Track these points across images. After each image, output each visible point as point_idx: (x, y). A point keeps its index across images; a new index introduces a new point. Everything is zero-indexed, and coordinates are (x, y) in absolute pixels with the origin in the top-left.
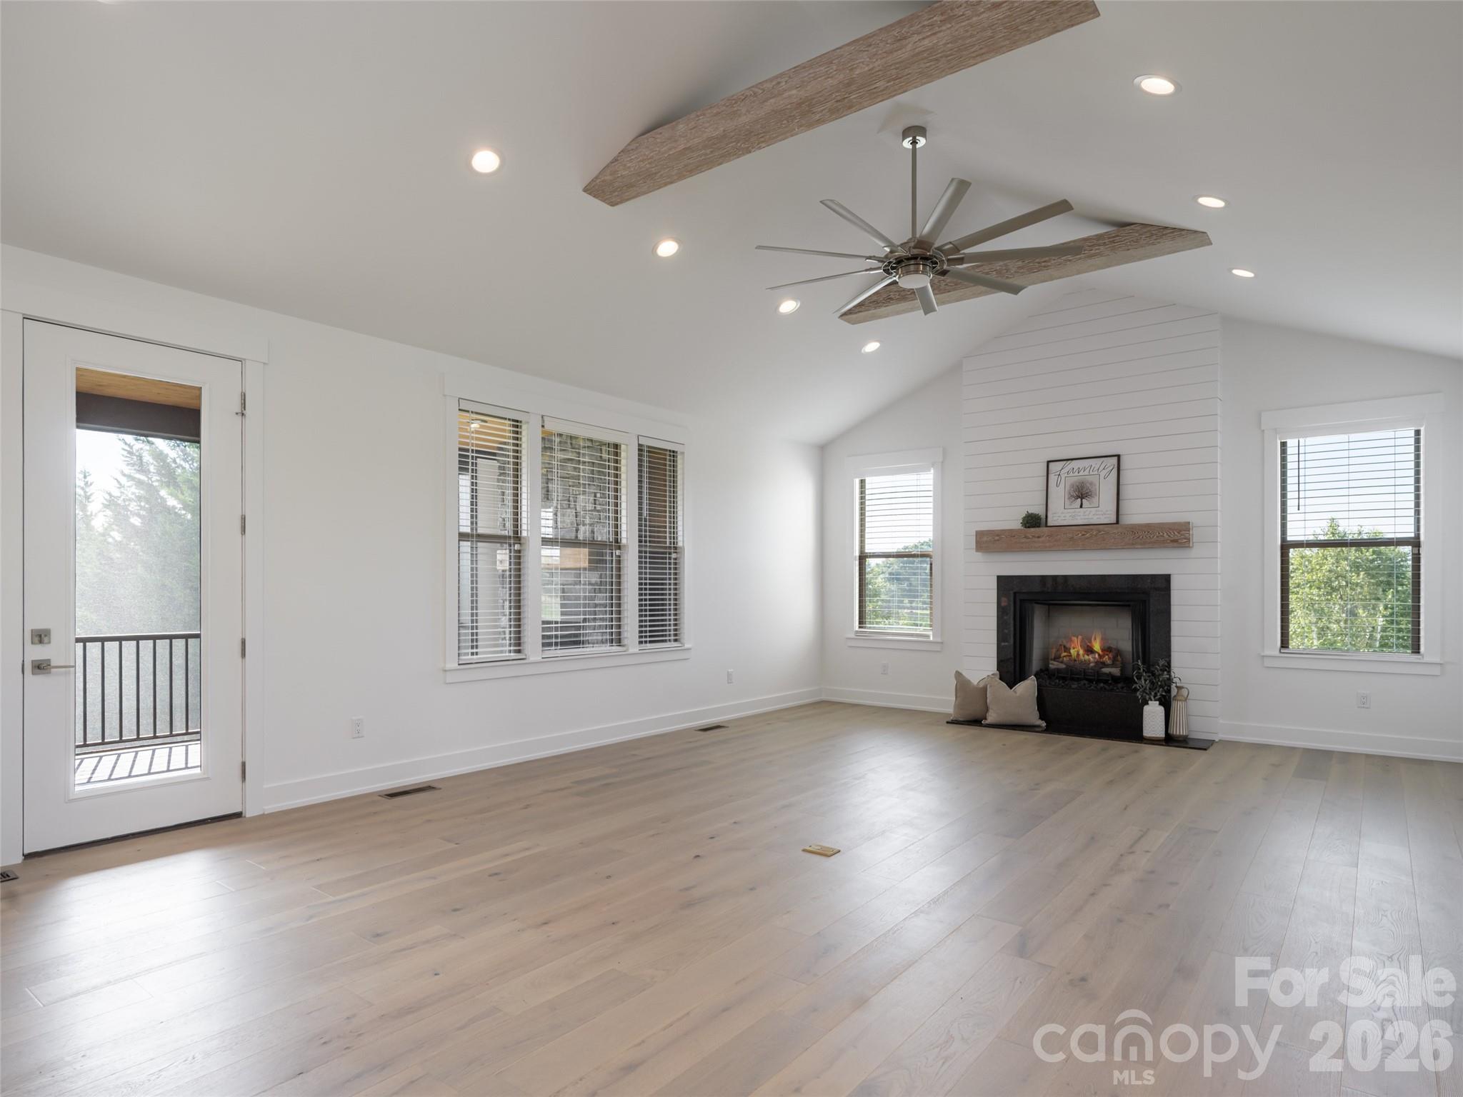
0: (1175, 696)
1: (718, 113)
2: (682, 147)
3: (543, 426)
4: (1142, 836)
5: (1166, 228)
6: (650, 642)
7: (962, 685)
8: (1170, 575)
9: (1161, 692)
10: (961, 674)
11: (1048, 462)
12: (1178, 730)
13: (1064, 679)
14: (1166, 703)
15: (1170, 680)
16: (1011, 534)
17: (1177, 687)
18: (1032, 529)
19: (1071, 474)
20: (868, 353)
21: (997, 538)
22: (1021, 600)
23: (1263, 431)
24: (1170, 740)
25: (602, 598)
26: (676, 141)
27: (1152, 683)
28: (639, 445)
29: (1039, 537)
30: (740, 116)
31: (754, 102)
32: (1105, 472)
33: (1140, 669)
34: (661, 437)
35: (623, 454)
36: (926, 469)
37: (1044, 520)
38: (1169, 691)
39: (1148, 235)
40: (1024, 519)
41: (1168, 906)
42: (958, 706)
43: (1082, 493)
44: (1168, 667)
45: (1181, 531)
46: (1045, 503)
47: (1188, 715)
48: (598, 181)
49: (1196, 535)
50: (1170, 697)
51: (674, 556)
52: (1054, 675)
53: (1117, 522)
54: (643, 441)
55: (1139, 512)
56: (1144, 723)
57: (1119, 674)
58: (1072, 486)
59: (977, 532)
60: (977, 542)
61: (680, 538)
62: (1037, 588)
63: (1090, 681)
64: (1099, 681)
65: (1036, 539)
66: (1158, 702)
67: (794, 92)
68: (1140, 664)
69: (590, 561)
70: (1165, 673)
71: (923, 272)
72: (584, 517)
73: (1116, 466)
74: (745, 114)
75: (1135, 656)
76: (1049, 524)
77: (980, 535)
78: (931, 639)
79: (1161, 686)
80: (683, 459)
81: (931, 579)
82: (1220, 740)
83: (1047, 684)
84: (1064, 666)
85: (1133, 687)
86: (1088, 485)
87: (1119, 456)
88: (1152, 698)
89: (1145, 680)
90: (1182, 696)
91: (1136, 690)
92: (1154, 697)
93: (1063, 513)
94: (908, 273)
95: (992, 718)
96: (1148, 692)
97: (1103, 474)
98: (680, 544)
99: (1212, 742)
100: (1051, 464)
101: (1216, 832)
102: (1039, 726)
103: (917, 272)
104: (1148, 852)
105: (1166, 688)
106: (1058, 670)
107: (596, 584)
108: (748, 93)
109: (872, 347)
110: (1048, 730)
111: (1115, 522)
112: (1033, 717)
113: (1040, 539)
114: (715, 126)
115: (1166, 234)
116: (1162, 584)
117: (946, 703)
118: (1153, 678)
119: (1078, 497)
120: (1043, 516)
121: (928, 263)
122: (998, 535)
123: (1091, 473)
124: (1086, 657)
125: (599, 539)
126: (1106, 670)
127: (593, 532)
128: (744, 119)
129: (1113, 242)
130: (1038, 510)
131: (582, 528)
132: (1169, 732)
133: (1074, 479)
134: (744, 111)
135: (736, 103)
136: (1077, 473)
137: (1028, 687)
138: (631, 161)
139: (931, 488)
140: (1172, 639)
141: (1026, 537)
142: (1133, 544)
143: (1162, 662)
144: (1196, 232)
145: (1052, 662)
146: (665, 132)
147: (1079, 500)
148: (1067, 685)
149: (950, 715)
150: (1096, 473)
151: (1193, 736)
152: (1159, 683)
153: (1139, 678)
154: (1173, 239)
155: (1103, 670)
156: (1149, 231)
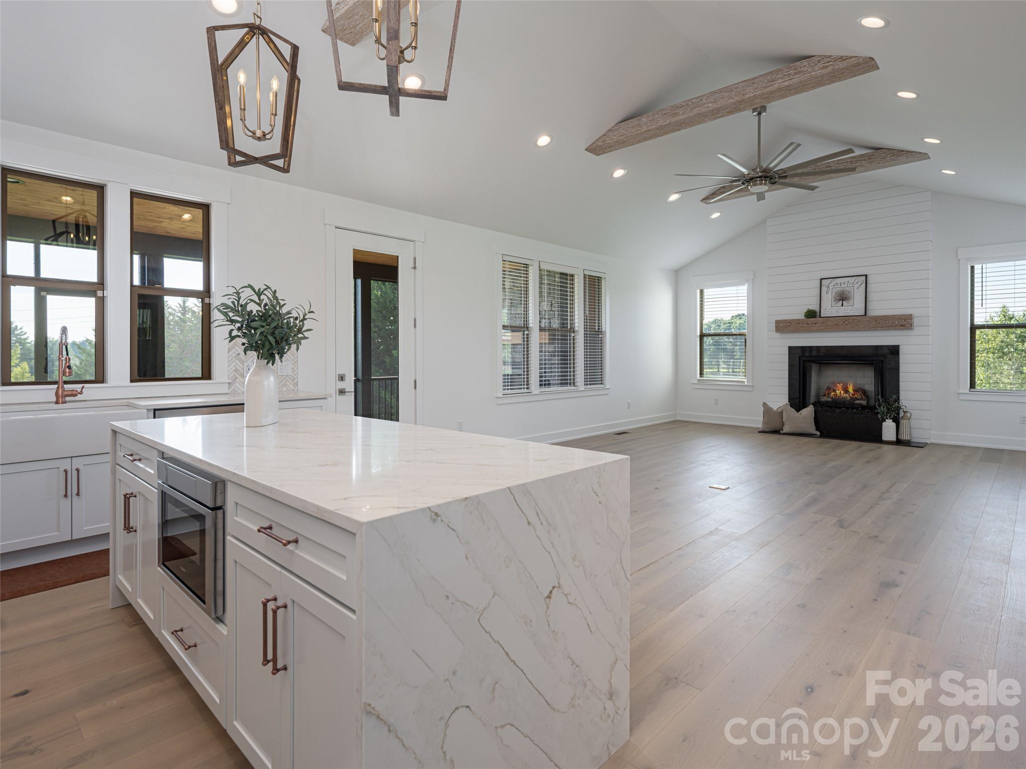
0: (902, 417)
1: (665, 114)
2: (645, 129)
3: (539, 267)
4: (892, 486)
5: (903, 151)
6: (590, 384)
7: (767, 410)
8: (899, 346)
9: (893, 414)
10: (766, 404)
11: (821, 279)
12: (904, 437)
13: (831, 407)
14: (896, 420)
15: (899, 408)
16: (798, 322)
17: (903, 411)
18: (811, 319)
19: (836, 286)
20: (713, 219)
21: (789, 324)
22: (804, 361)
23: (959, 260)
24: (899, 442)
25: (556, 360)
26: (641, 127)
27: (888, 409)
28: (584, 275)
29: (815, 324)
30: (679, 116)
31: (687, 109)
32: (857, 285)
33: (879, 401)
34: (595, 269)
35: (576, 280)
36: (743, 284)
37: (818, 314)
38: (898, 414)
39: (892, 155)
40: (806, 313)
41: (913, 513)
42: (764, 423)
43: (842, 298)
44: (897, 400)
45: (906, 319)
46: (819, 303)
47: (910, 428)
48: (594, 145)
49: (916, 321)
50: (899, 417)
51: (600, 336)
52: (824, 405)
53: (865, 315)
54: (587, 273)
55: (878, 309)
56: (883, 432)
57: (866, 404)
58: (836, 293)
59: (776, 321)
60: (776, 327)
61: (603, 326)
62: (814, 353)
63: (848, 408)
64: (853, 408)
65: (814, 325)
66: (891, 420)
67: (710, 105)
68: (880, 398)
69: (549, 339)
70: (897, 403)
71: (765, 184)
72: (545, 315)
73: (865, 281)
74: (682, 115)
75: (877, 394)
76: (822, 316)
77: (778, 323)
78: (746, 383)
79: (893, 411)
80: (605, 281)
81: (745, 348)
82: (931, 443)
83: (820, 410)
84: (831, 400)
85: (876, 411)
86: (847, 293)
87: (866, 276)
88: (888, 417)
89: (884, 408)
90: (907, 416)
91: (878, 413)
92: (890, 417)
93: (830, 309)
94: (756, 185)
95: (786, 429)
96: (885, 414)
97: (856, 286)
98: (603, 330)
99: (927, 444)
100: (823, 280)
101: (935, 485)
102: (815, 434)
103: (761, 184)
104: (897, 492)
105: (897, 412)
106: (827, 402)
107: (552, 352)
108: (684, 104)
109: (716, 215)
110: (822, 436)
111: (864, 314)
112: (812, 429)
113: (817, 325)
114: (665, 120)
115: (902, 154)
116: (894, 351)
117: (758, 422)
118: (888, 406)
119: (840, 300)
120: (818, 311)
121: (768, 179)
122: (789, 323)
123: (849, 286)
124: (845, 395)
125: (554, 327)
126: (857, 402)
127: (550, 323)
128: (681, 117)
129: (870, 159)
130: (815, 307)
131: (543, 321)
132: (899, 438)
133: (838, 289)
134: (681, 113)
135: (676, 109)
136: (839, 286)
137: (809, 411)
138: (614, 136)
139: (746, 295)
140: (900, 383)
141: (807, 324)
142: (876, 327)
143: (894, 397)
144: (921, 153)
145: (822, 397)
146: (634, 121)
147: (841, 301)
148: (833, 410)
149: (760, 428)
150: (852, 285)
151: (913, 440)
152: (893, 409)
153: (880, 406)
154: (907, 157)
155: (856, 402)
156: (892, 152)
